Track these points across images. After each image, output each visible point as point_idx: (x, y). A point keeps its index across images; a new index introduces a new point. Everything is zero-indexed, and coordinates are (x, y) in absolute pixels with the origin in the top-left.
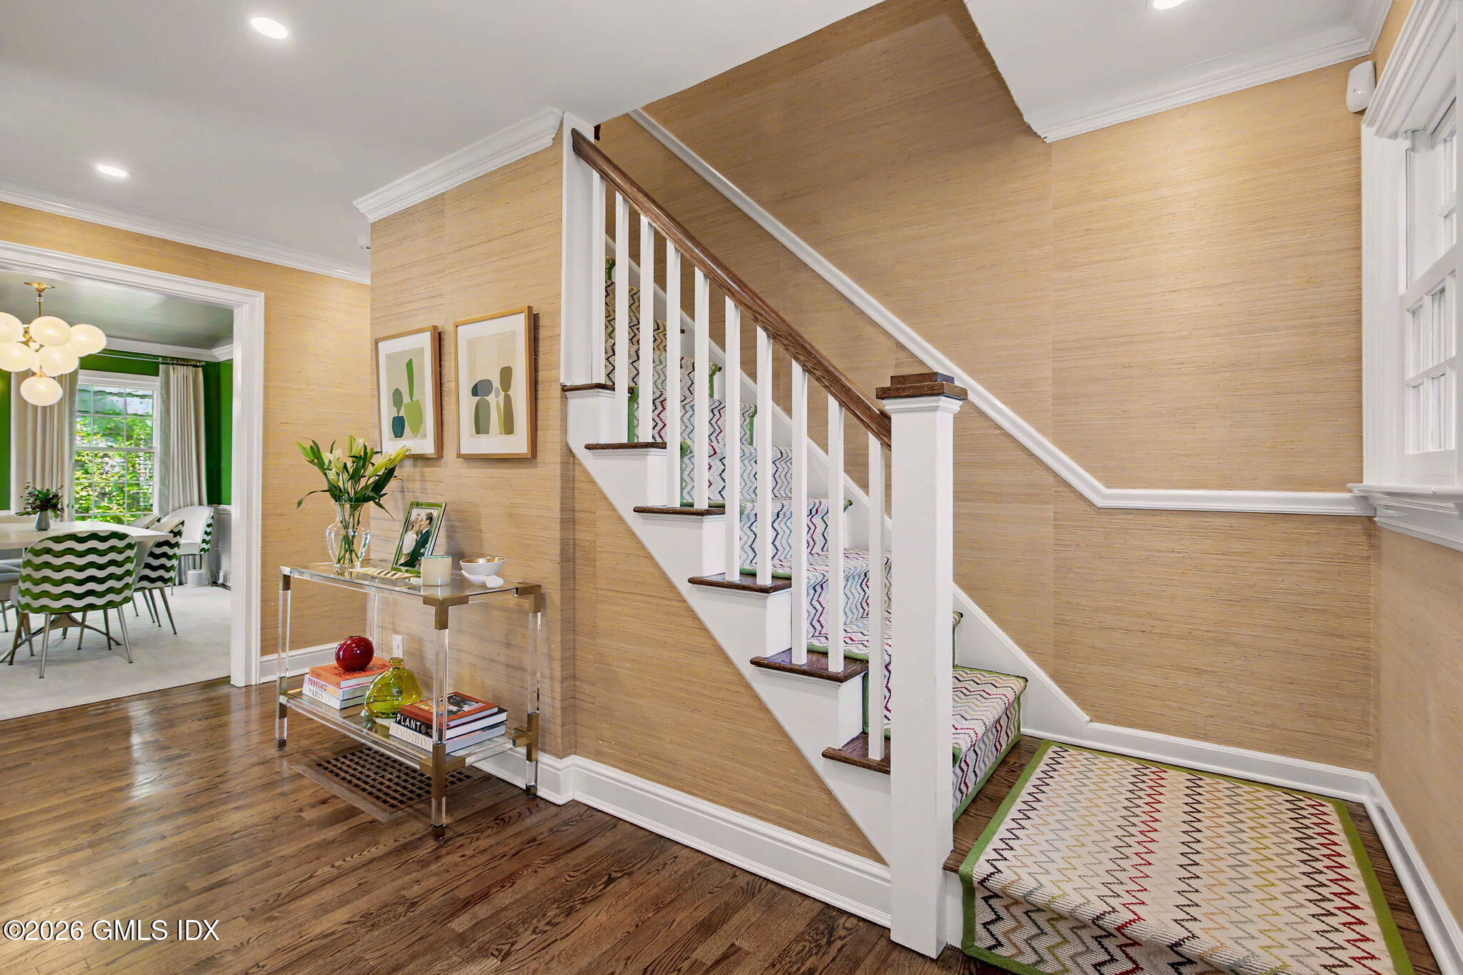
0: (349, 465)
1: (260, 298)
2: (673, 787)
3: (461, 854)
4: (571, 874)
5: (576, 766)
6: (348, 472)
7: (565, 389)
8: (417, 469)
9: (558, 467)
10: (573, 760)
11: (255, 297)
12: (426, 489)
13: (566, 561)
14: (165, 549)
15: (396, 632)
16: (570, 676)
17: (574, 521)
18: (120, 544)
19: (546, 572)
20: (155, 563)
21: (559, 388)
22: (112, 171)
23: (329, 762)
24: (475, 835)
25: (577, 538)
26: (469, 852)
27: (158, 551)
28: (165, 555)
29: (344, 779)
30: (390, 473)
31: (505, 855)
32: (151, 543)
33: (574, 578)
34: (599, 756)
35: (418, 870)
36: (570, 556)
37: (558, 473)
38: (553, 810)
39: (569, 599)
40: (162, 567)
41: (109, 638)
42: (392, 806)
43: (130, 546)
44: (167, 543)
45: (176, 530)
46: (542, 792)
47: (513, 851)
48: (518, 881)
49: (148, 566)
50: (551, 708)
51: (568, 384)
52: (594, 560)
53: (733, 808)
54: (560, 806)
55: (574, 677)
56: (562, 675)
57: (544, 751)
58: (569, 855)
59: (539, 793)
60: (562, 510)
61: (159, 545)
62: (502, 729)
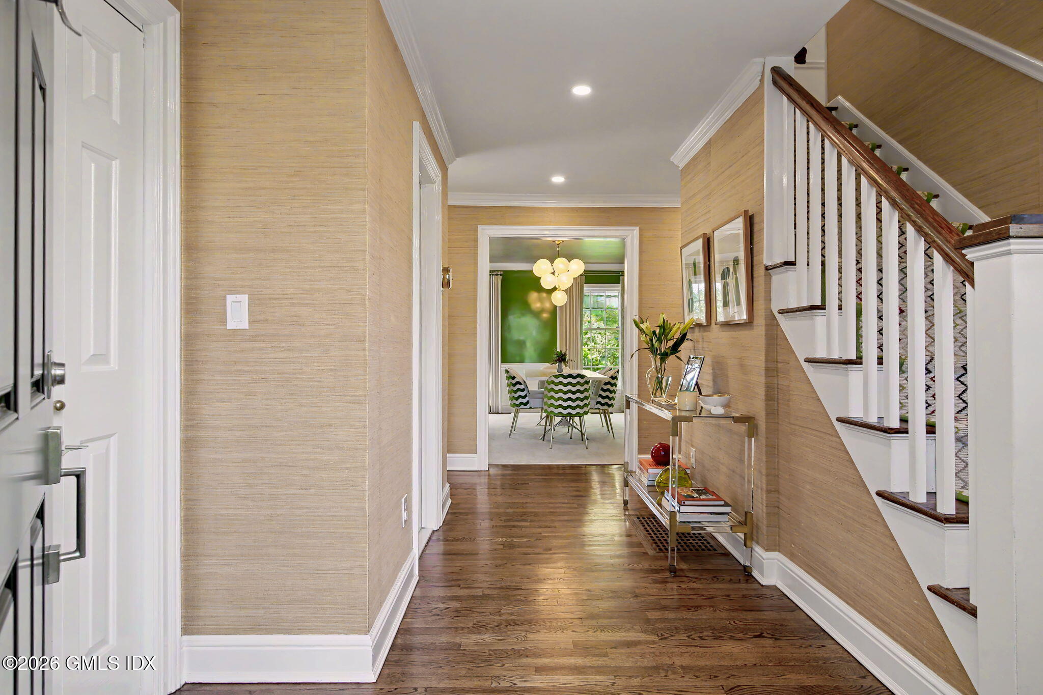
0: (657, 332)
1: (636, 231)
2: (836, 594)
3: (678, 585)
4: (736, 622)
5: (779, 560)
6: (656, 337)
7: (767, 268)
8: (700, 334)
9: (763, 328)
10: (776, 555)
11: (634, 230)
12: (704, 348)
13: (771, 400)
14: (609, 386)
15: (692, 446)
16: (773, 490)
17: (777, 370)
18: (582, 381)
19: (758, 408)
20: (604, 394)
21: (763, 268)
22: (558, 179)
23: (644, 518)
24: (694, 580)
25: (779, 383)
26: (683, 586)
27: (605, 387)
28: (608, 390)
29: (646, 528)
30: (683, 338)
31: (703, 596)
32: (603, 383)
33: (778, 414)
34: (792, 557)
35: (650, 583)
36: (772, 396)
37: (763, 333)
38: (756, 586)
39: (773, 430)
40: (607, 397)
41: (582, 434)
42: (660, 549)
43: (587, 382)
44: (609, 383)
45: (614, 376)
46: (755, 574)
47: (709, 596)
48: (699, 611)
49: (600, 396)
50: (760, 510)
51: (769, 264)
52: (789, 401)
53: (874, 624)
54: (762, 586)
55: (777, 491)
56: (767, 488)
57: (758, 543)
58: (744, 612)
59: (753, 574)
60: (767, 361)
61: (606, 384)
62: (726, 518)
